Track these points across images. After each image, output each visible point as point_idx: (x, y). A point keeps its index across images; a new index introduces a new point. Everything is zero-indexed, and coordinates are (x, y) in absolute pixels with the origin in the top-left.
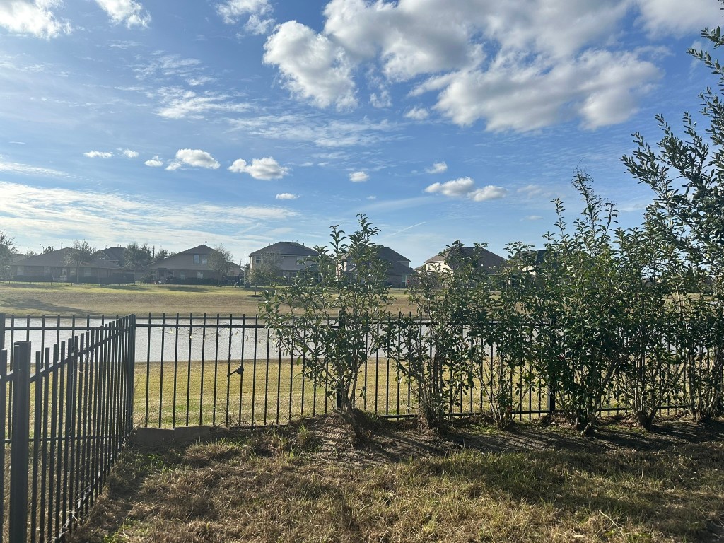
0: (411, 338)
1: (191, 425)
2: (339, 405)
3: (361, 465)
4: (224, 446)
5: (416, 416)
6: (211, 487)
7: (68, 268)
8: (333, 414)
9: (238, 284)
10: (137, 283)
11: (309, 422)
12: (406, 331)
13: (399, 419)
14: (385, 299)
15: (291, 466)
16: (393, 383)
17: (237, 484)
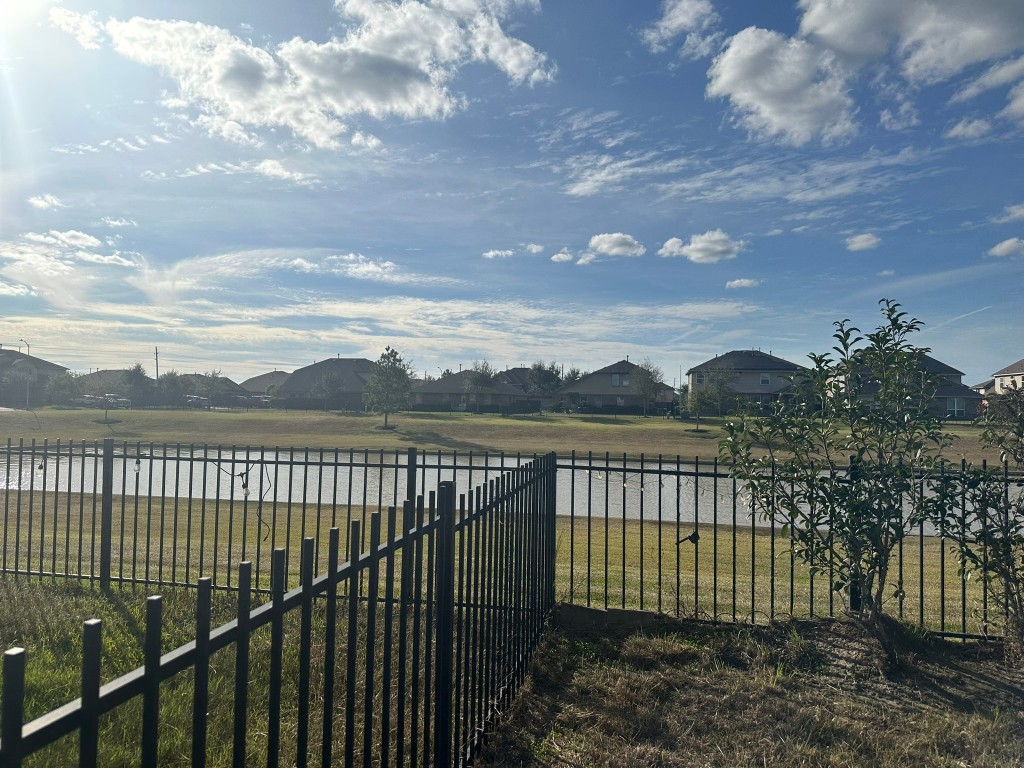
0: (988, 505)
1: (628, 608)
2: (855, 604)
3: (900, 706)
4: (678, 645)
5: (1001, 639)
6: (662, 701)
7: (468, 395)
8: (845, 618)
9: (672, 414)
10: (545, 413)
11: (805, 627)
12: (978, 492)
13: (967, 641)
14: (934, 438)
15: (779, 689)
16: (952, 578)
17: (700, 702)
